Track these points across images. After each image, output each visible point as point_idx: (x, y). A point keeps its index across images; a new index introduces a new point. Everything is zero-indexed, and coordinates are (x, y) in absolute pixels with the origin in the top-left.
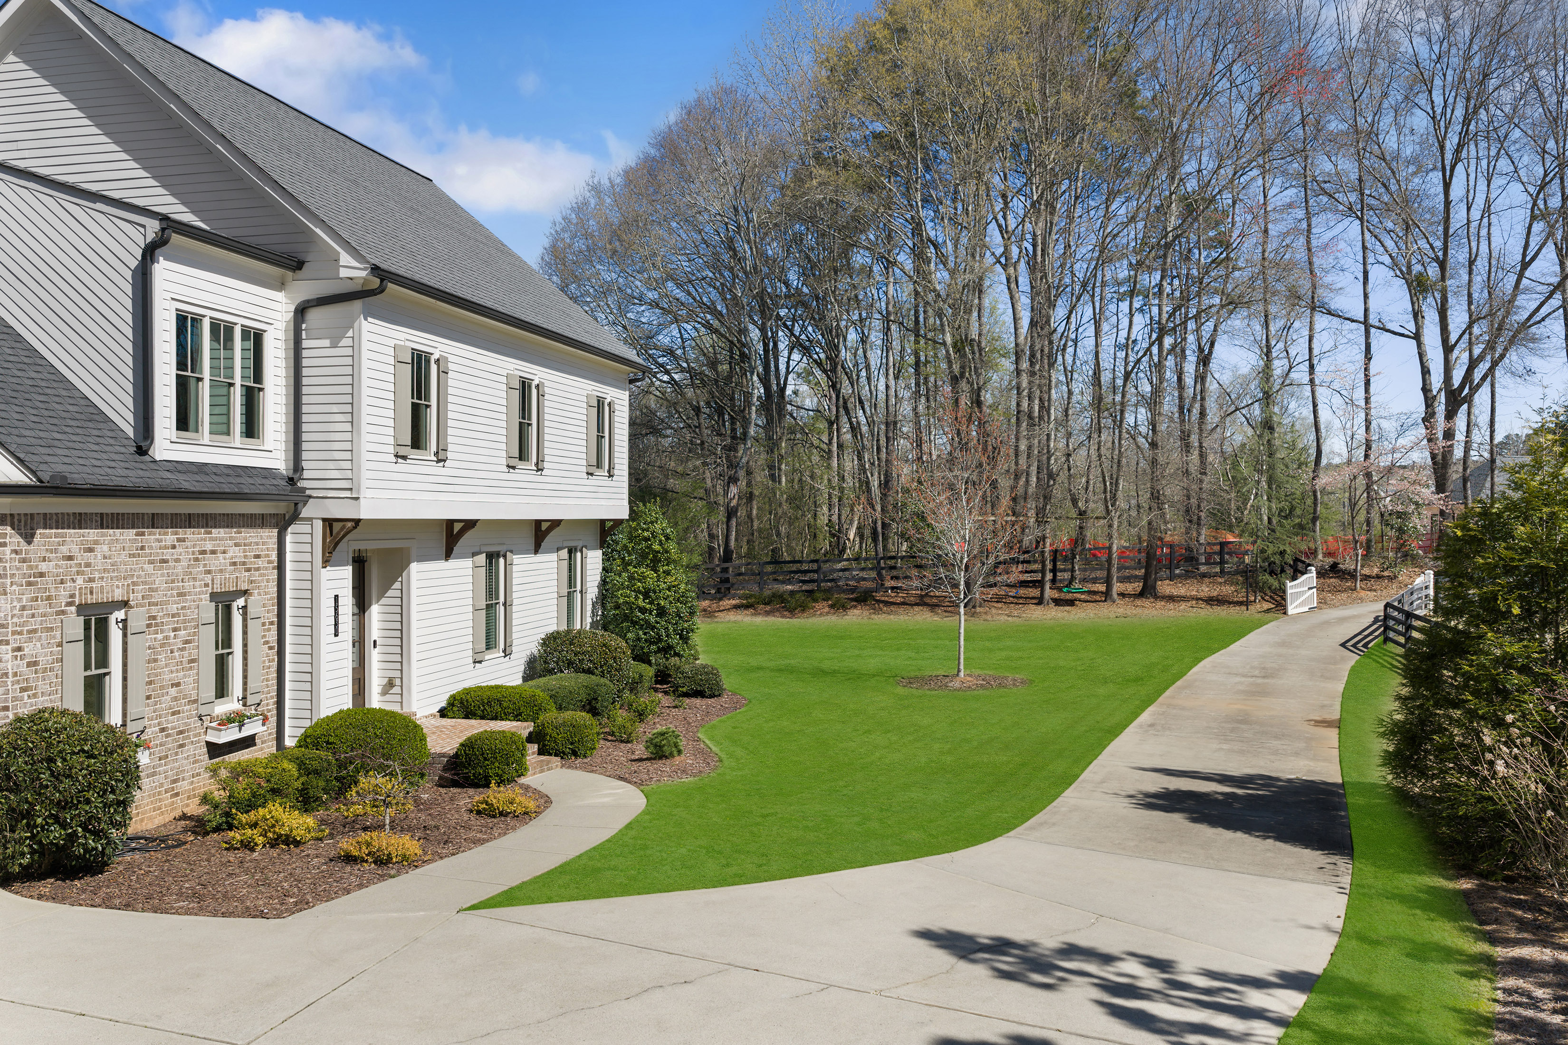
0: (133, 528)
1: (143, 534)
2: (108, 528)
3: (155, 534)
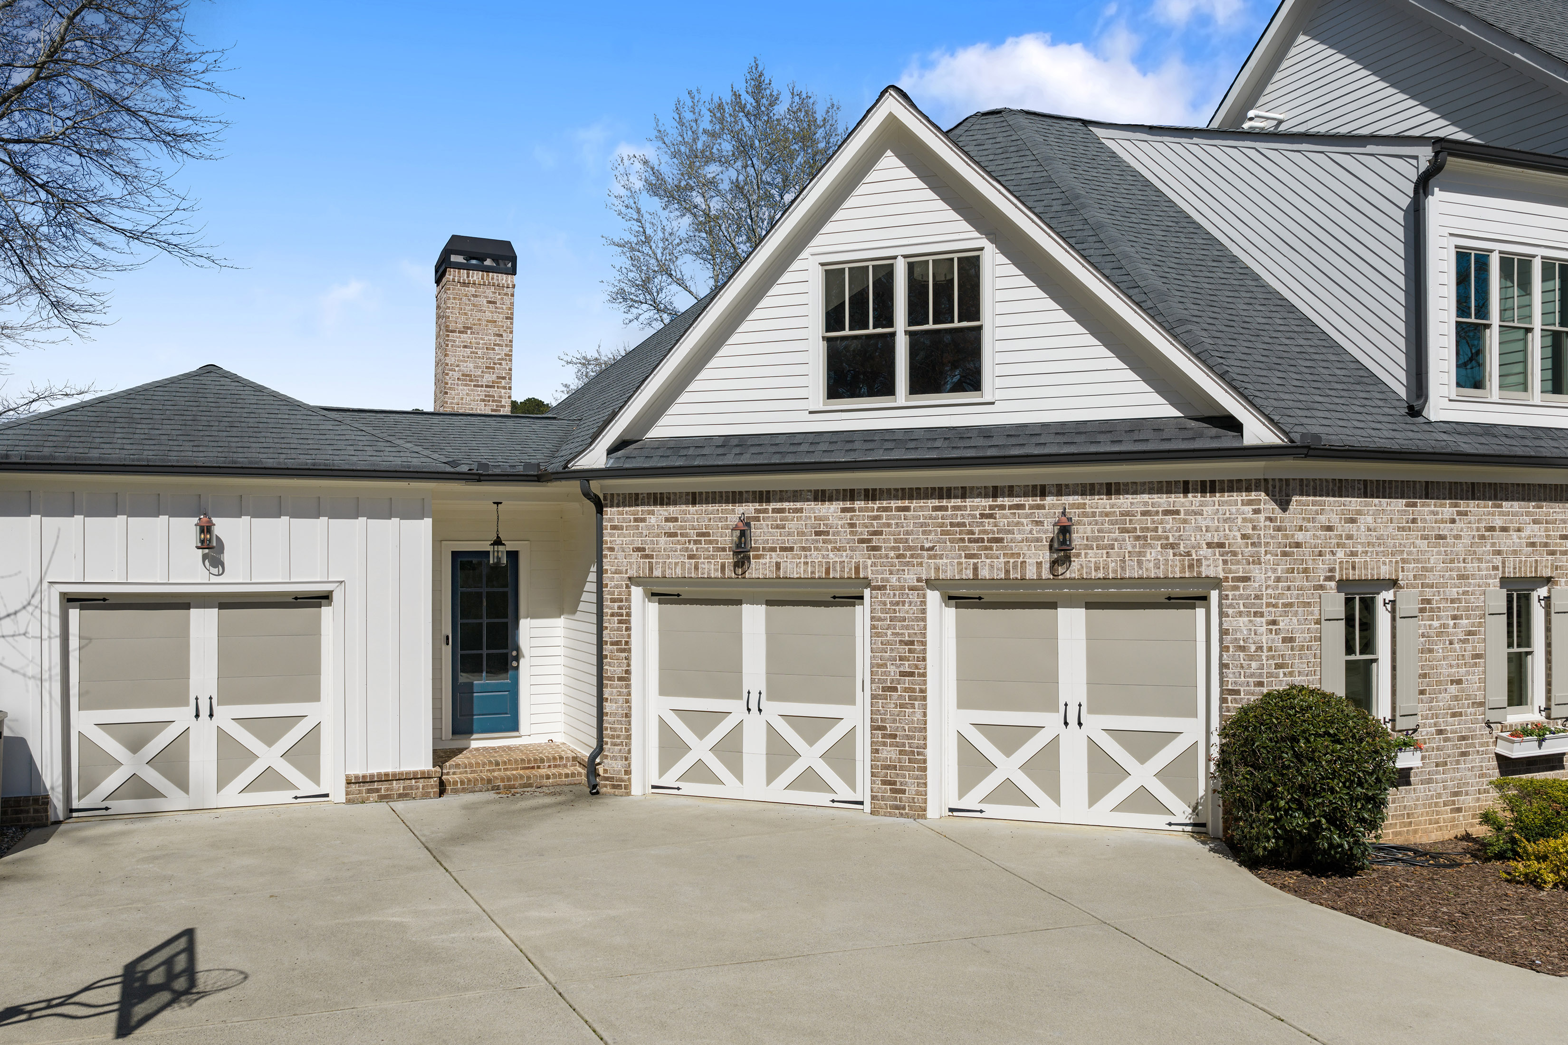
0: (1402, 497)
1: (1414, 505)
2: (1372, 496)
3: (1429, 506)
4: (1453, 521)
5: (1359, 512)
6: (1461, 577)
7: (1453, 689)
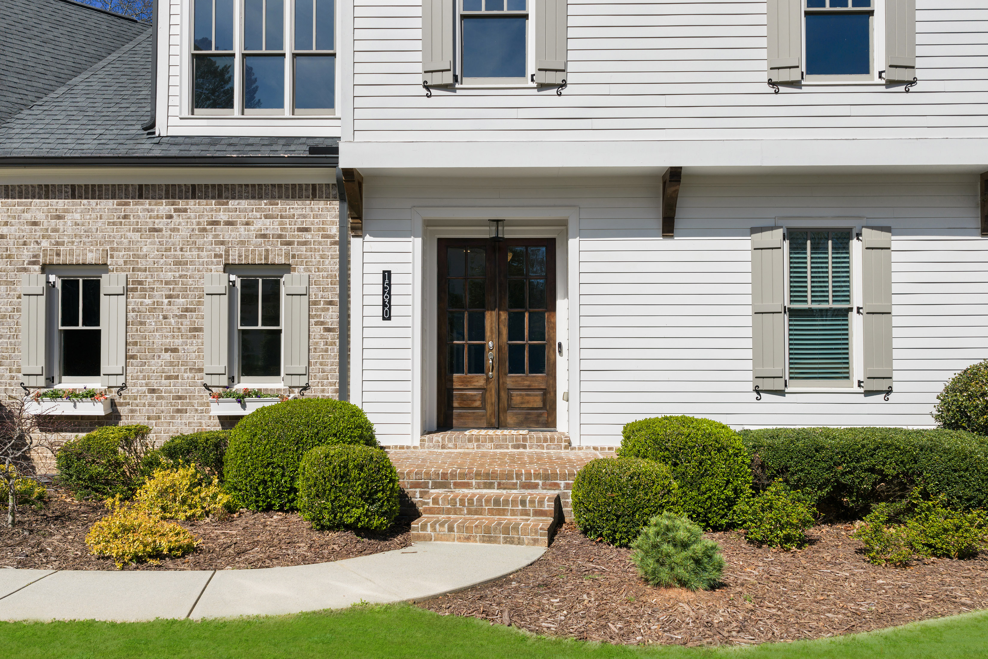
0: (113, 198)
1: (127, 204)
2: (80, 197)
3: (142, 204)
4: (170, 217)
5: (67, 211)
6: (176, 263)
7: (167, 356)
